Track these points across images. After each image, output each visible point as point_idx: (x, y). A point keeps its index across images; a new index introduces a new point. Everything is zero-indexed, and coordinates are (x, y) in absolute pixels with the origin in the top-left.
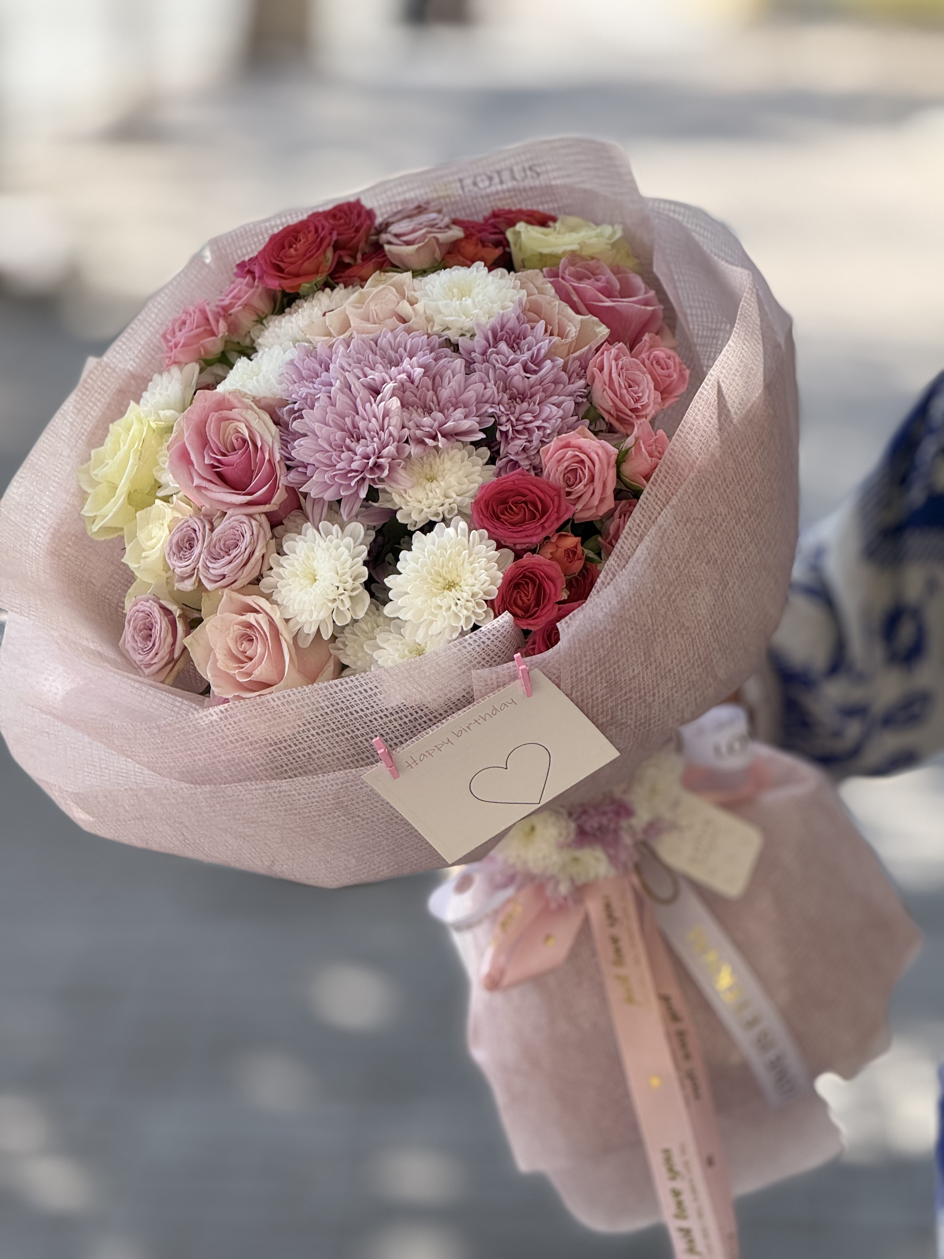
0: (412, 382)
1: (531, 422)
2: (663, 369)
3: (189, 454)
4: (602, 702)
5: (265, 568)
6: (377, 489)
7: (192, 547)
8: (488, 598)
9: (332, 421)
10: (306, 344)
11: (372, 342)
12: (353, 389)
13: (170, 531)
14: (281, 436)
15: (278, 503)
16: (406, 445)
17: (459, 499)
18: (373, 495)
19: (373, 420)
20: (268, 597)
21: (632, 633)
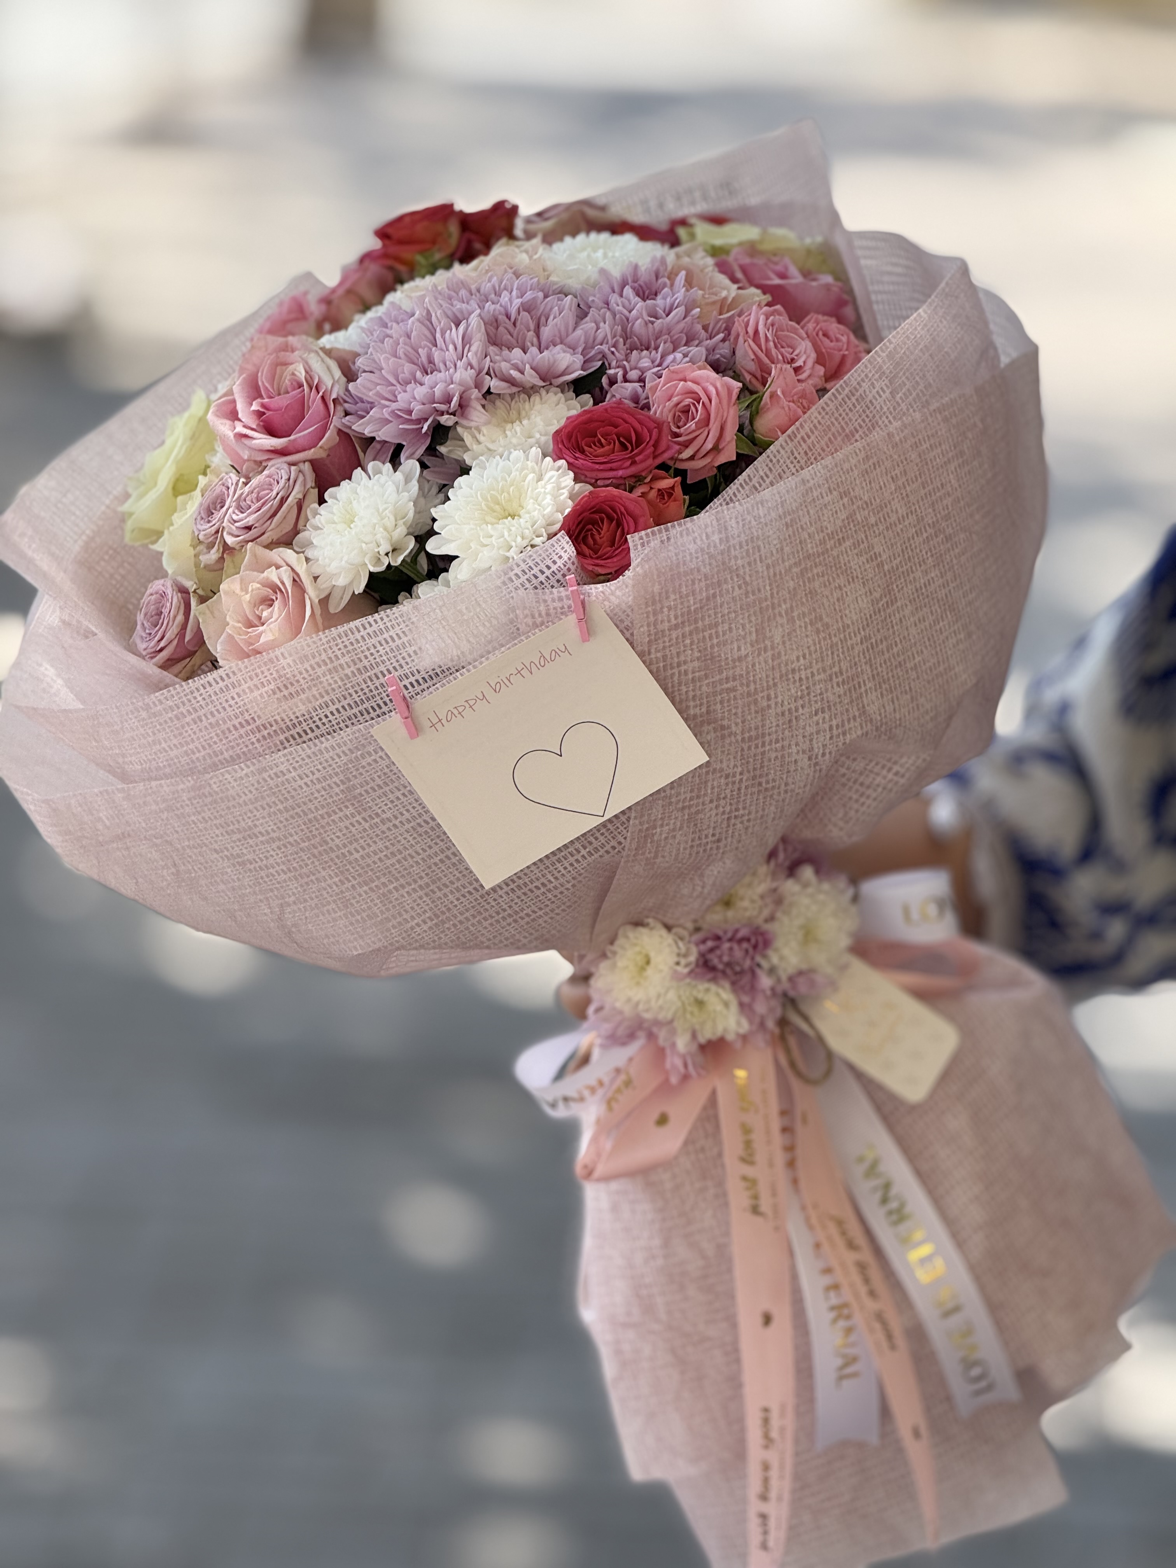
2: (831, 341)
3: (236, 406)
4: (694, 680)
7: (221, 508)
9: (404, 353)
15: (327, 448)
19: (451, 348)
21: (737, 592)
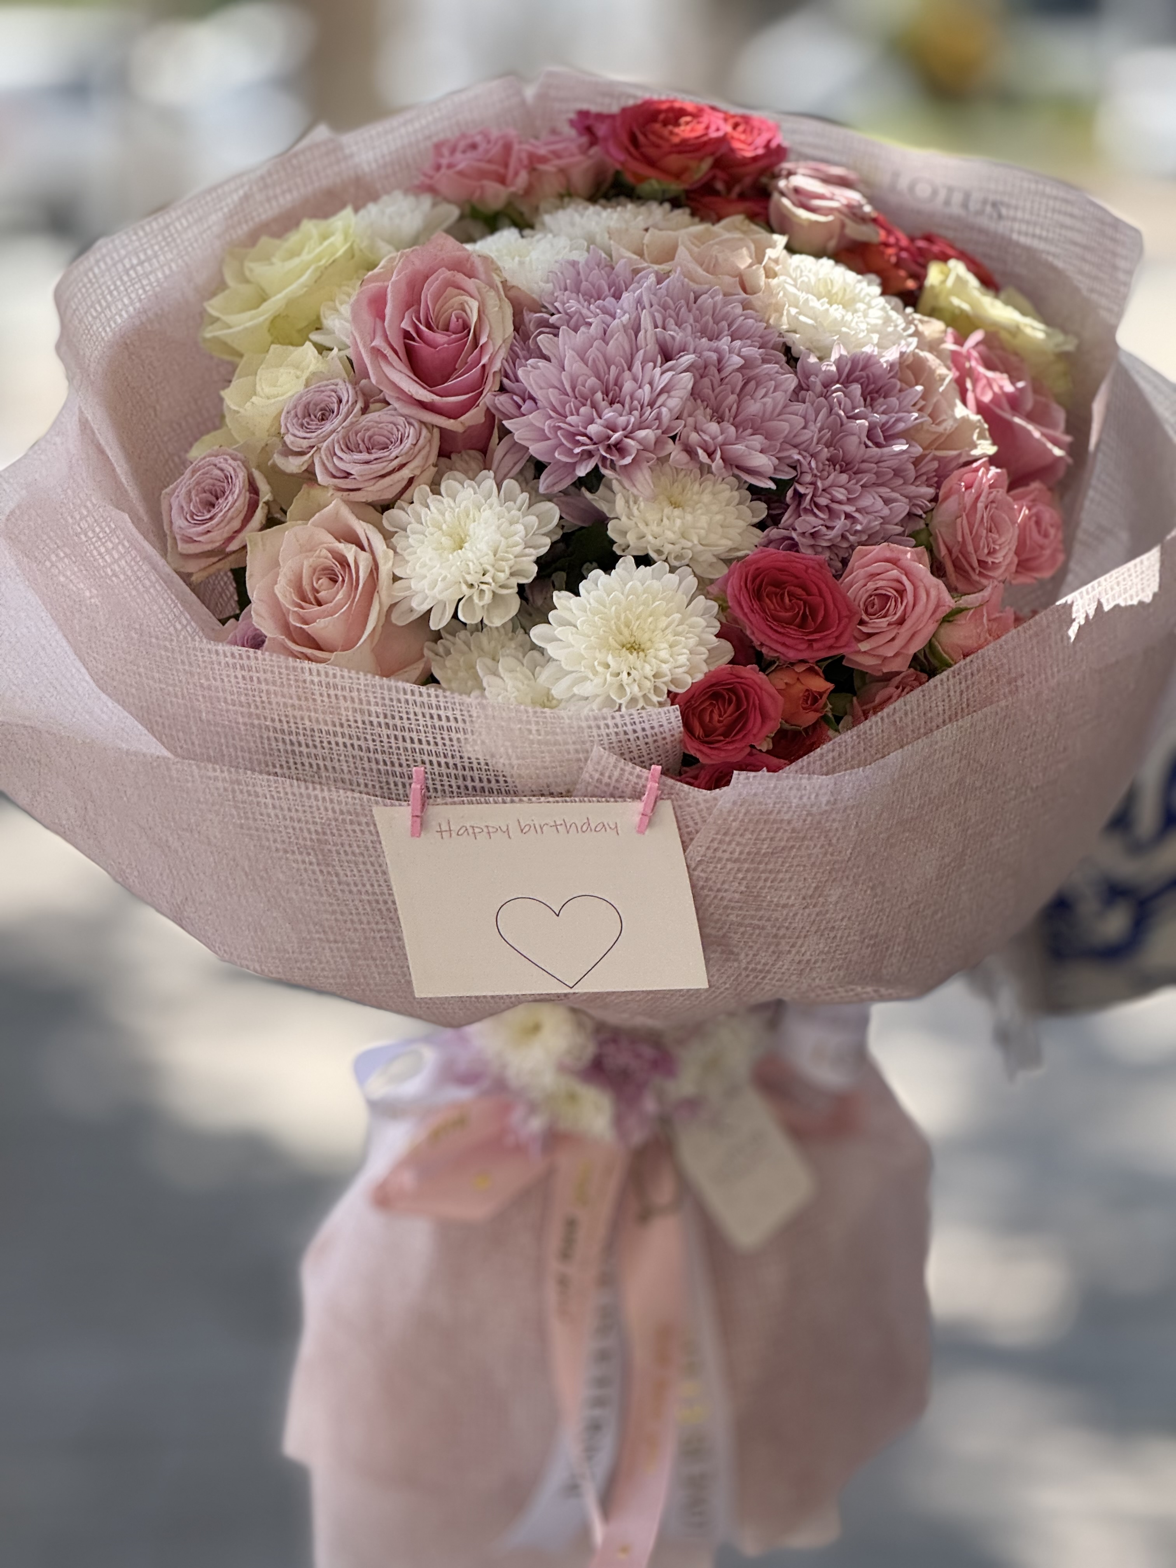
0: (719, 371)
1: (840, 502)
2: (1039, 532)
3: (385, 304)
4: (726, 907)
5: (406, 496)
6: (603, 476)
7: (323, 419)
8: (674, 689)
9: (594, 360)
10: (604, 255)
11: (692, 294)
12: (641, 334)
13: (307, 385)
14: (512, 345)
15: (468, 424)
16: (671, 441)
17: (700, 548)
18: (594, 480)
19: (647, 388)
20: (387, 536)
